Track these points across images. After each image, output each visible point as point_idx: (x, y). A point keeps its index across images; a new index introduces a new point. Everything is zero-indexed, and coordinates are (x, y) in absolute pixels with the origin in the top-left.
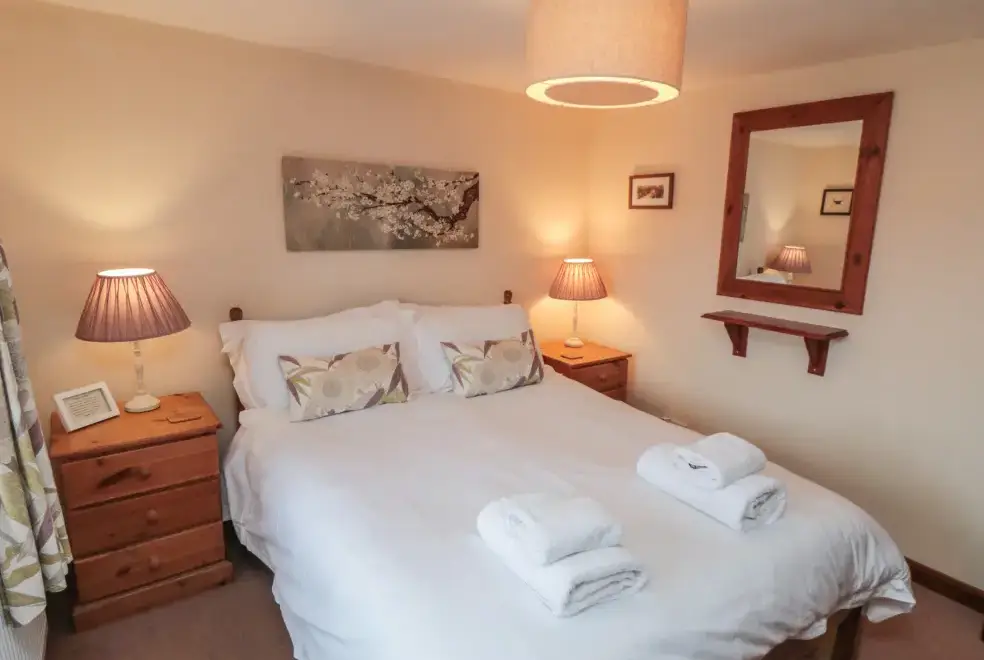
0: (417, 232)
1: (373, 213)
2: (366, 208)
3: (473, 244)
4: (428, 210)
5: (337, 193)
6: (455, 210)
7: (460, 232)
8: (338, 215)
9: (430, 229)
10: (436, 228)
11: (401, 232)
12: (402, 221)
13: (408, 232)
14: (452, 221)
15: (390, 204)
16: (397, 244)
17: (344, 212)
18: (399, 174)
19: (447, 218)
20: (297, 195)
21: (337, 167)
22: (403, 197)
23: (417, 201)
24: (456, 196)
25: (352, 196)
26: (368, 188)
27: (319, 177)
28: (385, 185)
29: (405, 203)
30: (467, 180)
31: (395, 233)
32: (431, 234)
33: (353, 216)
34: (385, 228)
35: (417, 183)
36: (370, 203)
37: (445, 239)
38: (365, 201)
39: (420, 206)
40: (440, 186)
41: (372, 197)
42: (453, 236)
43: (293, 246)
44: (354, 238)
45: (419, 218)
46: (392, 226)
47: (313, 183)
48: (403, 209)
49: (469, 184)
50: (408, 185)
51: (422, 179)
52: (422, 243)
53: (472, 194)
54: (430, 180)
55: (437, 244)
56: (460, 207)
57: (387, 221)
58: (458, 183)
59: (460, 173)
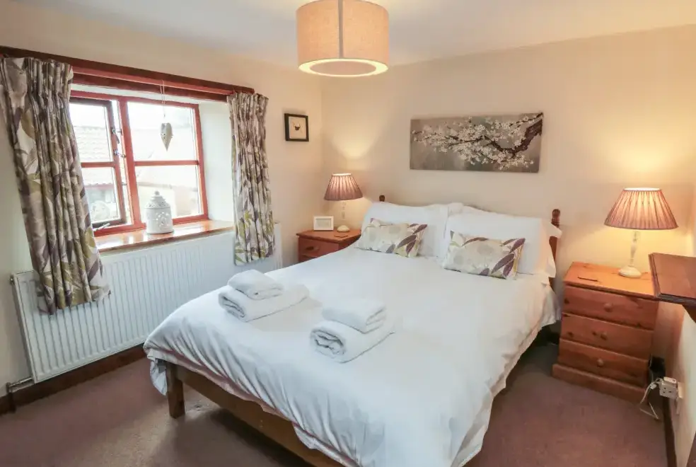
0: (485, 159)
1: (456, 148)
2: (452, 145)
3: (534, 169)
4: (494, 144)
5: (435, 137)
6: (518, 143)
7: (521, 159)
8: (435, 149)
9: (495, 157)
10: (500, 157)
11: (473, 159)
12: (475, 152)
13: (478, 160)
14: (514, 152)
15: (466, 142)
16: (470, 167)
17: (438, 147)
18: (474, 122)
19: (509, 150)
20: (415, 139)
21: (435, 122)
22: (477, 136)
23: (487, 138)
24: (520, 134)
25: (443, 138)
26: (454, 133)
27: (427, 128)
28: (464, 130)
29: (477, 140)
30: (530, 120)
31: (469, 160)
32: (495, 161)
33: (444, 150)
34: (463, 157)
35: (488, 126)
36: (455, 141)
37: (508, 165)
38: (451, 141)
39: (488, 142)
40: (506, 126)
41: (456, 138)
42: (515, 163)
43: (412, 167)
44: (445, 163)
45: (486, 150)
46: (467, 155)
47: (423, 132)
48: (476, 144)
49: (531, 123)
50: (481, 128)
51: (492, 123)
52: (490, 167)
53: (536, 128)
54: (497, 123)
55: (501, 168)
56: (522, 141)
57: (464, 153)
58: (521, 123)
59: (524, 115)
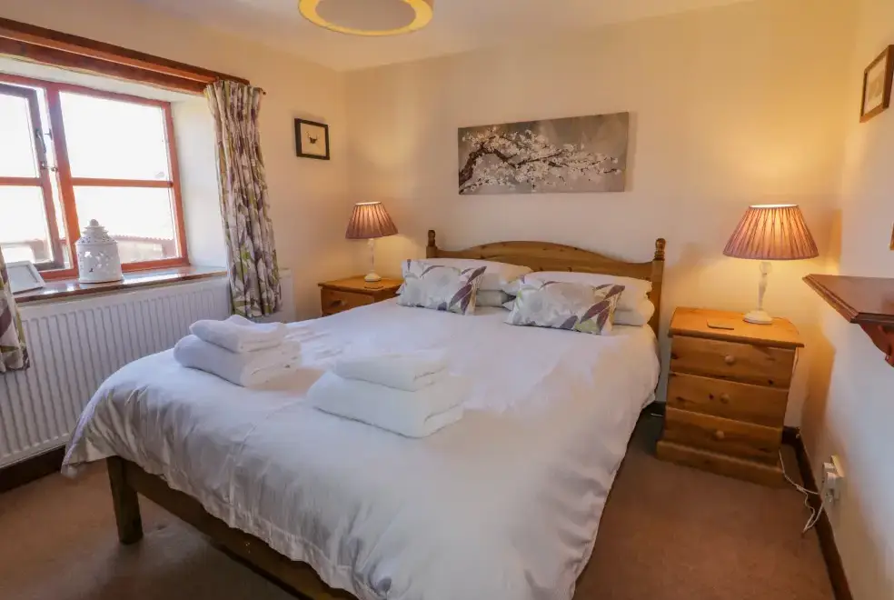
0: (514, 138)
1: (553, 151)
2: (556, 155)
3: (462, 132)
4: (504, 158)
5: (583, 165)
6: (479, 160)
7: (474, 141)
8: (583, 147)
9: (502, 141)
10: (497, 143)
11: (528, 136)
12: (527, 147)
13: (523, 138)
14: (483, 150)
15: (538, 160)
16: (533, 125)
17: (578, 150)
18: (529, 187)
19: (487, 152)
20: (616, 161)
21: (581, 187)
22: (524, 168)
23: (513, 166)
24: (478, 172)
25: (570, 164)
26: (555, 171)
27: (596, 177)
28: (541, 176)
29: (524, 162)
30: (470, 187)
31: (533, 136)
32: (501, 137)
33: (570, 147)
34: (541, 138)
35: (513, 181)
36: (554, 160)
37: (488, 133)
38: (558, 161)
39: (511, 161)
40: (493, 180)
41: (552, 164)
42: (480, 137)
43: (624, 117)
44: (569, 128)
45: (513, 150)
46: (536, 142)
47: (602, 171)
48: (526, 158)
49: (468, 183)
50: (521, 178)
51: (509, 184)
52: (509, 129)
53: (465, 175)
54: (502, 184)
55: (495, 129)
56: (475, 163)
57: (540, 145)
58: (477, 183)
59: (476, 193)
